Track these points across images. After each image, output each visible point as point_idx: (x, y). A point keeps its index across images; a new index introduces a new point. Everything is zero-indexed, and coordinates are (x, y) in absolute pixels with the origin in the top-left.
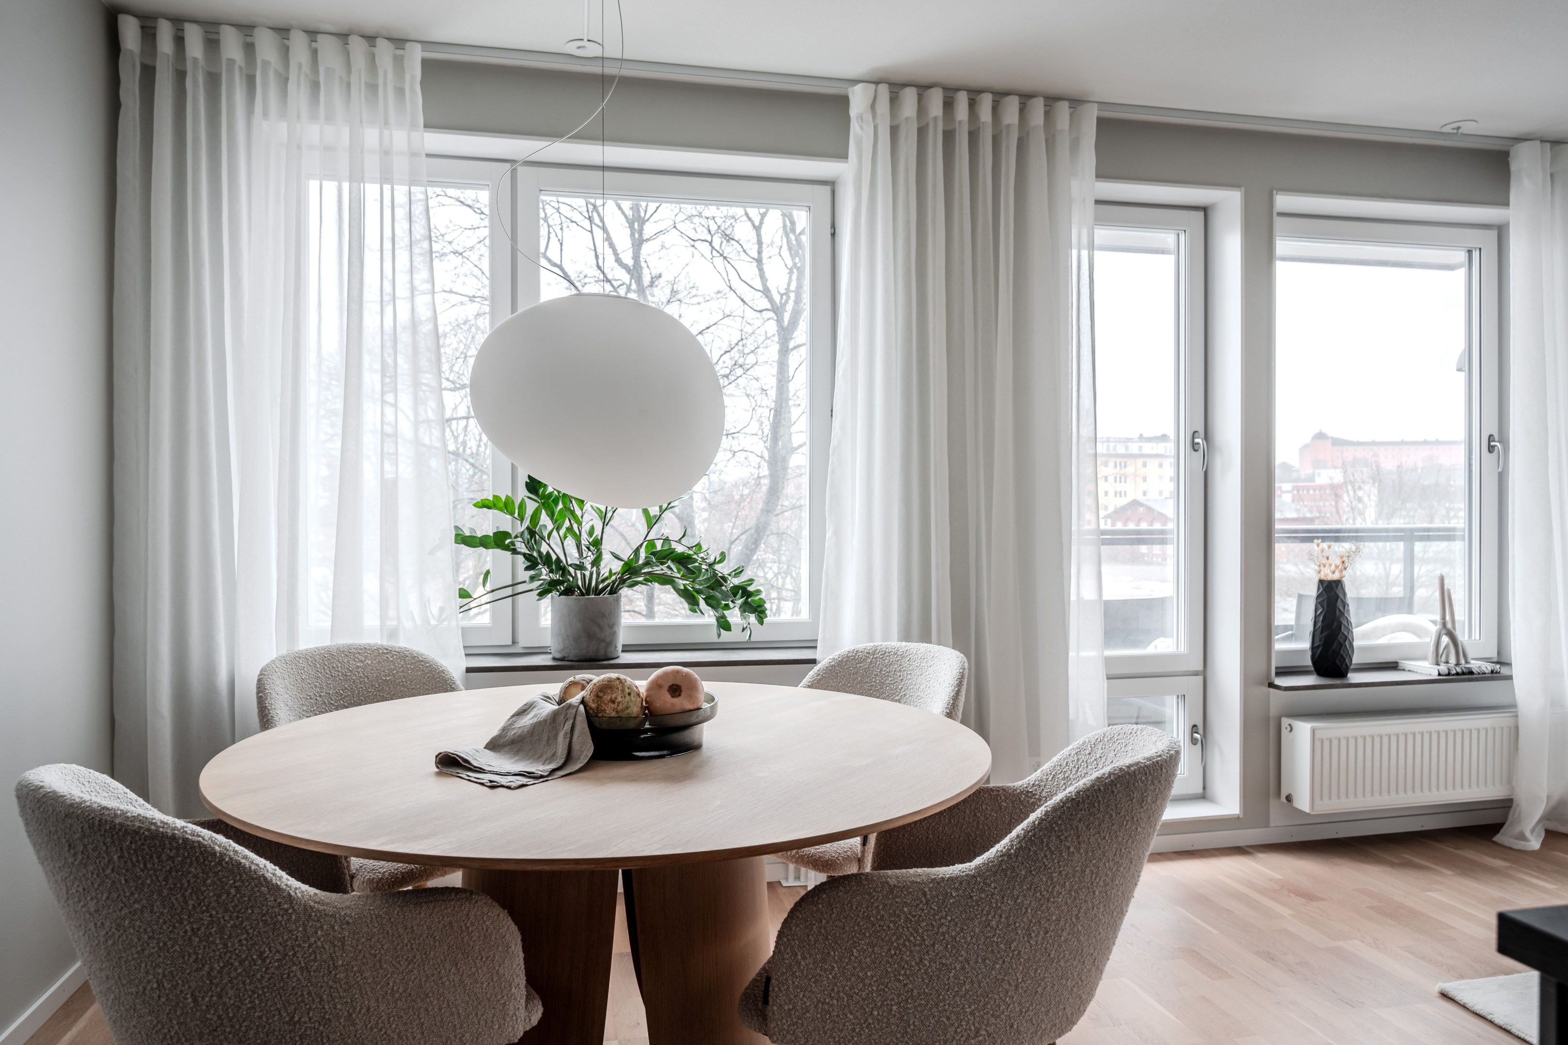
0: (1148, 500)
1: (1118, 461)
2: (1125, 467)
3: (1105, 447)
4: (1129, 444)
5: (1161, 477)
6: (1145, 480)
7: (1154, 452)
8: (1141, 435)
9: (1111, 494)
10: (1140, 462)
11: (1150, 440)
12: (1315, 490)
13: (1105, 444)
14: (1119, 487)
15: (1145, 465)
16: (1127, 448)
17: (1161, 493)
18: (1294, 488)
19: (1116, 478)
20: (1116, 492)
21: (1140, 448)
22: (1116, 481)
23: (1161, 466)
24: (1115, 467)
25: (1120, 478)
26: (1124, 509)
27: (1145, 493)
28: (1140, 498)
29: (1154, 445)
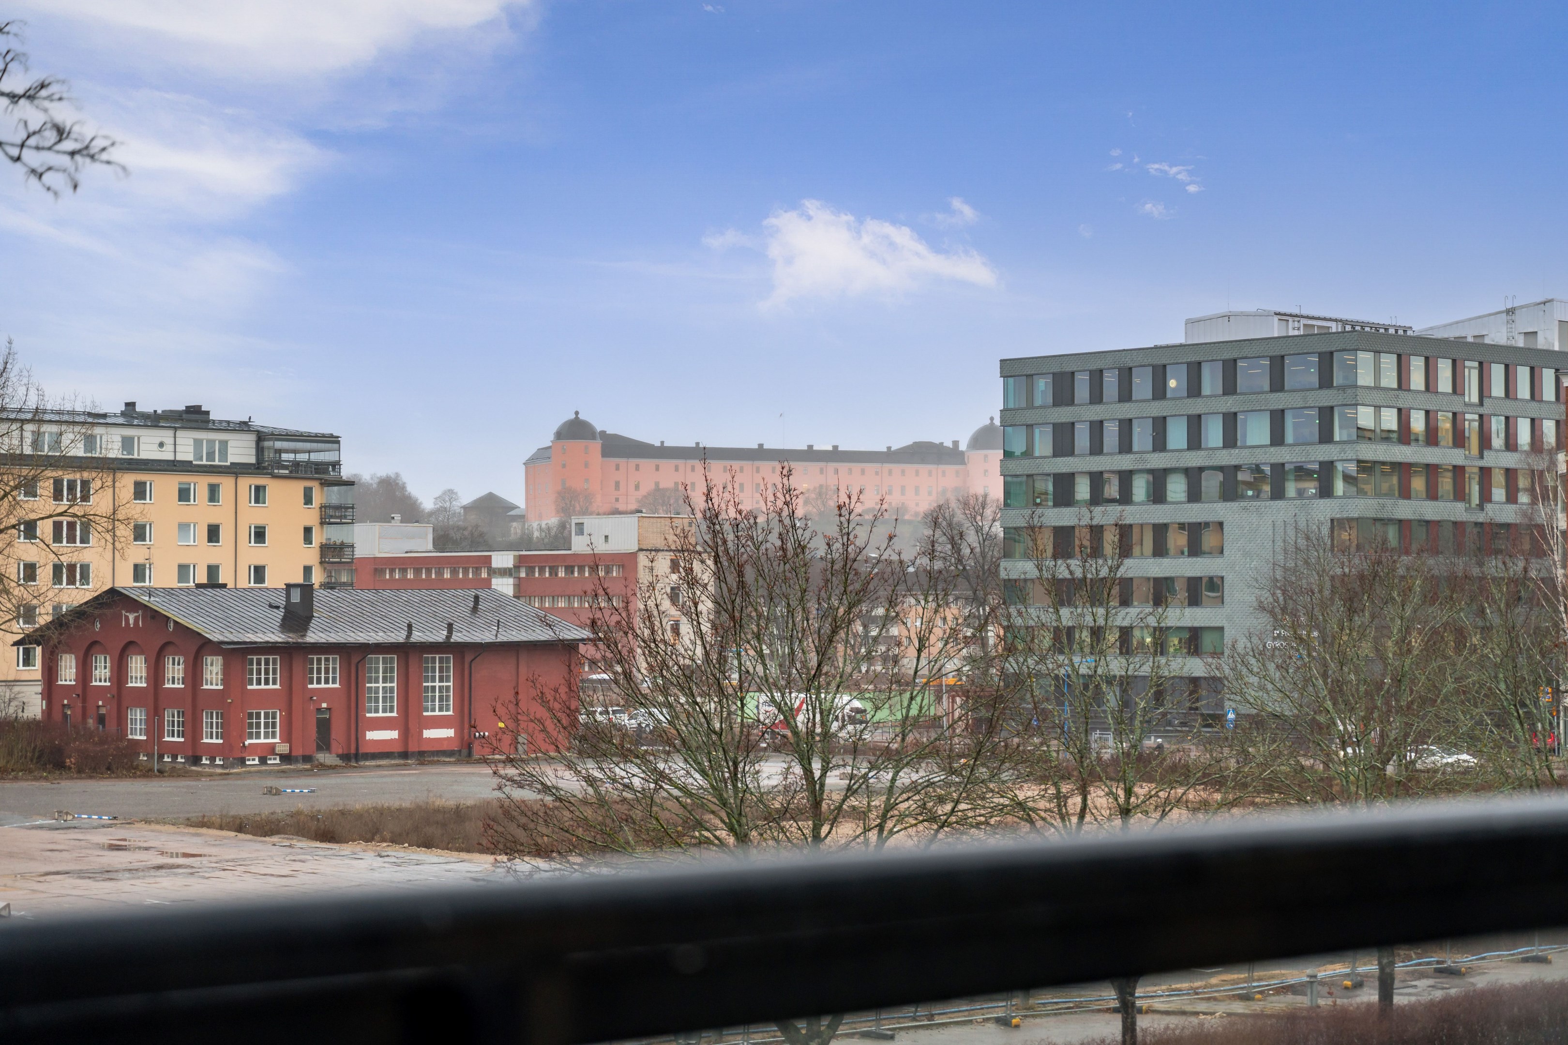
0: (150, 592)
1: (67, 477)
2: (85, 498)
3: (28, 438)
4: (98, 431)
5: (184, 527)
6: (140, 533)
7: (167, 455)
8: (130, 405)
9: (45, 575)
10: (127, 481)
11: (155, 420)
12: (569, 569)
13: (29, 428)
14: (69, 554)
15: (140, 491)
16: (90, 441)
17: (183, 570)
18: (521, 561)
19: (57, 526)
20: (57, 569)
21: (128, 443)
22: (57, 538)
23: (184, 495)
24: (57, 495)
25: (71, 526)
26: (81, 613)
27: (139, 572)
28: (125, 581)
29: (166, 436)
